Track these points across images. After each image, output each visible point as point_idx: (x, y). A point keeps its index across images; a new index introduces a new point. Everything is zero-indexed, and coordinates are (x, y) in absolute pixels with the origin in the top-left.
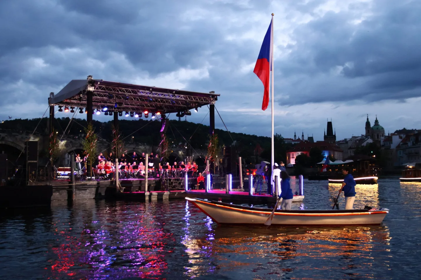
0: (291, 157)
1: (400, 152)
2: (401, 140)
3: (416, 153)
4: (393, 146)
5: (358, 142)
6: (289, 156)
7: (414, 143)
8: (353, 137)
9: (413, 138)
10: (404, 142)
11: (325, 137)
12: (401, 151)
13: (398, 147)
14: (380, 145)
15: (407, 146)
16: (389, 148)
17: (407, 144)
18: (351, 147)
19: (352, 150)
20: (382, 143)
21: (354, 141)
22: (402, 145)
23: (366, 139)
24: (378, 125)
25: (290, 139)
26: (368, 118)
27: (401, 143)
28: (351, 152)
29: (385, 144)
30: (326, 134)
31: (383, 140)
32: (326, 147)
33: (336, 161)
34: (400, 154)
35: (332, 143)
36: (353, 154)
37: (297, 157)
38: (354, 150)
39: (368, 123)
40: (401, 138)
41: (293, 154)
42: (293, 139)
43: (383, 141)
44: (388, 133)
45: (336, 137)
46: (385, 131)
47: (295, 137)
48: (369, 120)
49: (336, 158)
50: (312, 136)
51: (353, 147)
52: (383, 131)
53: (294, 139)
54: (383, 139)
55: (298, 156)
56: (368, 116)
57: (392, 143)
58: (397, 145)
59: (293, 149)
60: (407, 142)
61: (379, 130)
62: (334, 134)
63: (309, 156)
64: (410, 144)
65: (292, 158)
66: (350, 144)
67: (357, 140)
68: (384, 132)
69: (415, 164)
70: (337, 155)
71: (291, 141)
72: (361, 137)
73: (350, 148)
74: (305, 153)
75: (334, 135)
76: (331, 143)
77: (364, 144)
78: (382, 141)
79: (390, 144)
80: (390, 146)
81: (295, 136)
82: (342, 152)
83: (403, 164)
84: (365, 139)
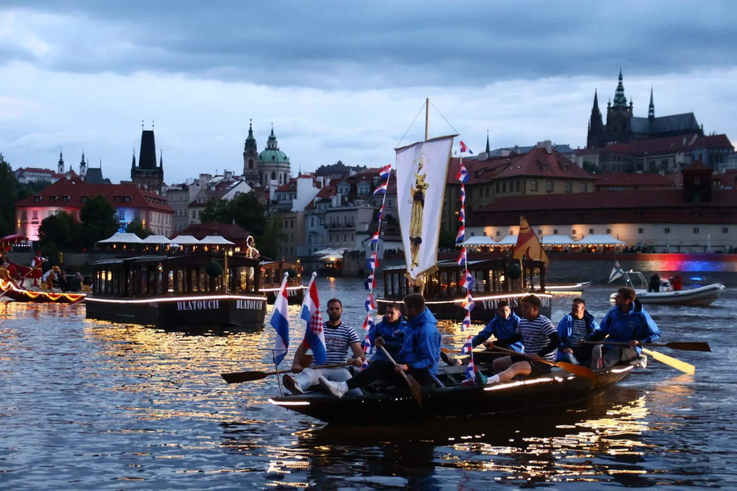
0: (30, 220)
1: (313, 219)
2: (319, 190)
3: (348, 226)
4: (299, 205)
5: (214, 189)
6: (24, 218)
7: (346, 199)
8: (202, 175)
9: (344, 187)
10: (325, 196)
11: (135, 172)
12: (316, 218)
13: (310, 207)
14: (269, 200)
15: (330, 206)
16: (287, 209)
17: (330, 201)
18: (195, 201)
19: (197, 210)
20: (272, 196)
21: (206, 188)
22: (317, 202)
23: (236, 183)
24: (276, 149)
25: (47, 171)
26: (253, 129)
27: (317, 199)
28: (194, 216)
29: (279, 199)
30: (137, 164)
31: (276, 188)
32: (130, 197)
33: (150, 237)
34: (312, 225)
35: (146, 187)
36: (198, 221)
37: (43, 222)
38: (202, 209)
39: (250, 144)
40: (317, 184)
41: (35, 214)
42: (54, 172)
43: (276, 191)
44: (299, 172)
45: (164, 172)
46: (291, 166)
47: (61, 166)
48: (254, 134)
49: (152, 228)
50: (99, 167)
51: (202, 201)
52: (286, 165)
53: (57, 172)
54: (275, 186)
55: (48, 219)
56: (251, 125)
57: (296, 198)
58: (309, 202)
59: (37, 200)
60: (331, 197)
61: (278, 162)
62: (158, 165)
63: (81, 222)
64: (336, 201)
65: (33, 223)
66: (193, 195)
67: (214, 183)
68: (289, 168)
69: (342, 252)
70: (156, 219)
71: (49, 175)
72: (222, 178)
73: (194, 205)
74: (69, 211)
75: (158, 168)
76: (142, 188)
77: (230, 196)
78: (272, 190)
79: (291, 199)
80: (291, 205)
81: (61, 163)
82: (172, 212)
83: (316, 250)
84: (234, 182)
